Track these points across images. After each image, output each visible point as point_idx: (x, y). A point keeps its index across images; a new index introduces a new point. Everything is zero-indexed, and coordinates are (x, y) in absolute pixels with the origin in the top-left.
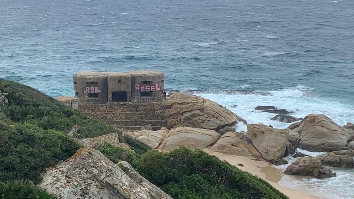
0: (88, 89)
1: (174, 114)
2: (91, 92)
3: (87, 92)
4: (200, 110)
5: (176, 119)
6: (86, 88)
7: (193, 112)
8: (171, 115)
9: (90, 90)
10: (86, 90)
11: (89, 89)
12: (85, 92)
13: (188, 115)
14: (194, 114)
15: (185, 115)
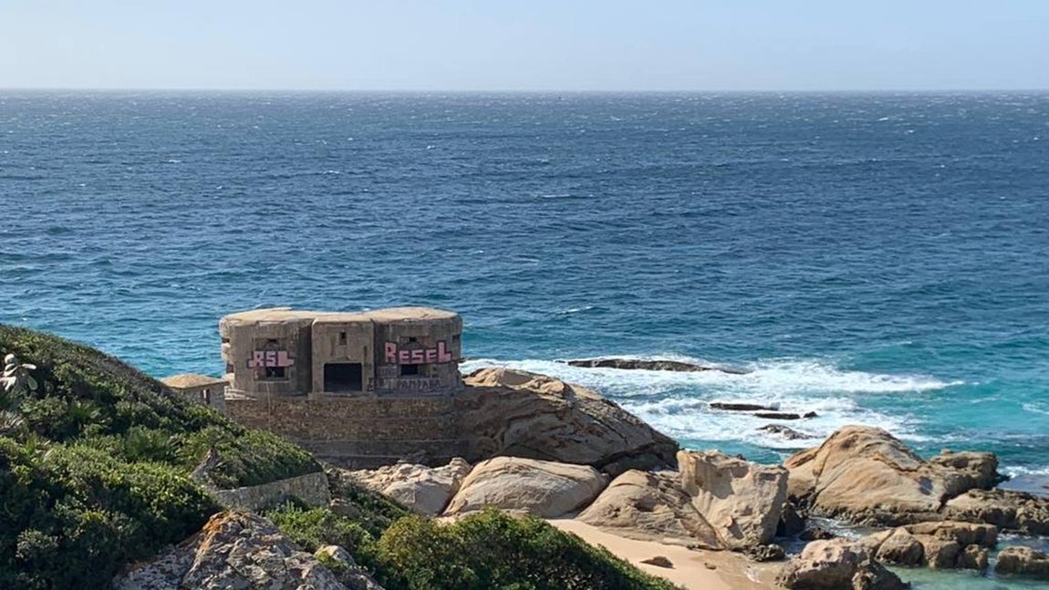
0: (258, 356)
1: (488, 423)
2: (269, 364)
3: (258, 364)
4: (554, 413)
5: (492, 437)
6: (256, 353)
7: (536, 420)
8: (479, 427)
9: (265, 360)
10: (255, 356)
11: (262, 357)
12: (252, 364)
13: (523, 426)
14: (540, 424)
15: (516, 426)
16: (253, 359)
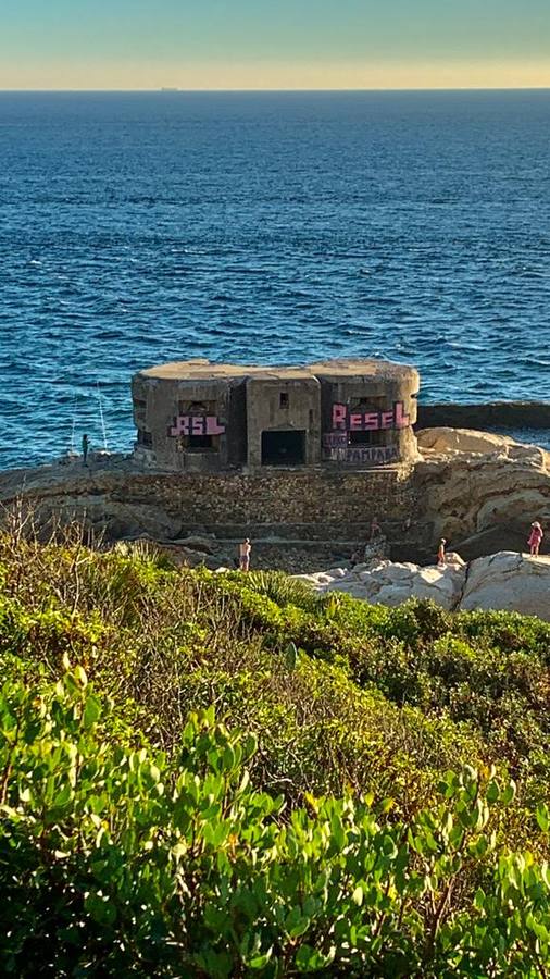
0: (183, 423)
1: (457, 501)
2: (195, 432)
3: (182, 432)
4: (538, 488)
5: (462, 517)
6: (179, 419)
7: (516, 497)
8: (446, 505)
9: (190, 428)
10: (179, 424)
11: (187, 424)
12: (175, 432)
13: (500, 503)
14: (521, 501)
15: (491, 504)
16: (175, 426)
